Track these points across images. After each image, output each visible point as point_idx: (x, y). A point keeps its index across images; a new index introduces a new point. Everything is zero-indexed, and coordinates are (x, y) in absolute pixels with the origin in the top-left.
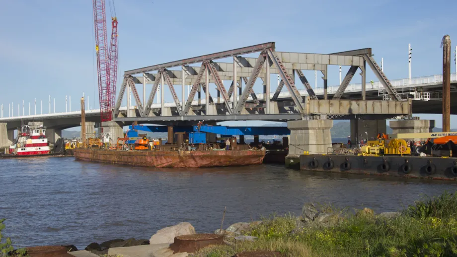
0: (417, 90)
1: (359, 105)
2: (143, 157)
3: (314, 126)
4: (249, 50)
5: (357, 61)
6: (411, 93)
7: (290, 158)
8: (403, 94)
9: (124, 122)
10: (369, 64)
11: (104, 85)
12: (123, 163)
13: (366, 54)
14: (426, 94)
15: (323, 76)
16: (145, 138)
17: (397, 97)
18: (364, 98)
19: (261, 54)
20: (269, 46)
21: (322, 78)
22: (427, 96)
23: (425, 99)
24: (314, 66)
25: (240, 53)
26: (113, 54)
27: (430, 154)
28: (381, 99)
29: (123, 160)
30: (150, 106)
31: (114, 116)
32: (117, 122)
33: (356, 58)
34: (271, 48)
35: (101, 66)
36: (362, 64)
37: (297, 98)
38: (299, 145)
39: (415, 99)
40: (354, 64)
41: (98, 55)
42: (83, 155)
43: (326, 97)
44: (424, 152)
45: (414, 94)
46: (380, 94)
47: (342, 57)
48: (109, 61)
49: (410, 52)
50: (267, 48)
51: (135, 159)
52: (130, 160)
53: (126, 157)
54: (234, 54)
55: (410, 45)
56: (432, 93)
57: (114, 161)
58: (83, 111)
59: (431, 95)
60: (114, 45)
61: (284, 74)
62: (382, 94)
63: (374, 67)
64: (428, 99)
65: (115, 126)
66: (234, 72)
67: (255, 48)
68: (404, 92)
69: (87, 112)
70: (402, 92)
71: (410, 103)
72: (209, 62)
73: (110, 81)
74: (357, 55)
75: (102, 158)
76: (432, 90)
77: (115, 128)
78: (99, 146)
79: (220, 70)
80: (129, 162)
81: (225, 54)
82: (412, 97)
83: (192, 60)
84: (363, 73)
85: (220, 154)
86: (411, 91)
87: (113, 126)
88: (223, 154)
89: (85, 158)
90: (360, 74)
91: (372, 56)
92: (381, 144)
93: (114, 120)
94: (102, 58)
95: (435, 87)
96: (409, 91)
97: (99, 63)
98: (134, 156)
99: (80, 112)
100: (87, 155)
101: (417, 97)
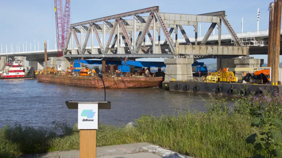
0: (256, 39)
1: (213, 49)
2: (89, 81)
3: (180, 62)
4: (143, 11)
5: (216, 19)
6: (251, 41)
7: (165, 83)
8: (247, 41)
9: (70, 58)
10: (224, 23)
11: (60, 33)
12: (74, 85)
13: (221, 14)
14: (262, 42)
15: (195, 29)
16: (87, 68)
17: (240, 44)
18: (220, 44)
19: (151, 14)
20: (155, 8)
22: (262, 43)
23: (260, 45)
24: (189, 22)
25: (138, 14)
26: (67, 13)
27: (249, 82)
28: (233, 45)
29: (74, 82)
30: (85, 47)
31: (64, 54)
32: (65, 57)
34: (156, 10)
35: (58, 21)
36: (219, 21)
37: (171, 43)
38: (171, 75)
39: (254, 45)
40: (214, 21)
41: (56, 14)
42: (44, 79)
43: (196, 44)
44: (245, 81)
45: (254, 42)
46: (232, 41)
47: (205, 17)
48: (64, 17)
49: (258, 14)
50: (154, 10)
51: (83, 82)
52: (79, 82)
53: (76, 81)
54: (134, 14)
55: (258, 9)
56: (266, 41)
57: (67, 83)
58: (46, 50)
59: (265, 42)
60: (67, 7)
61: (164, 27)
62: (234, 41)
63: (226, 23)
64: (262, 45)
65: (65, 60)
66: (134, 26)
67: (147, 10)
68: (247, 40)
69: (48, 51)
70: (246, 40)
71: (248, 48)
72: (120, 19)
73: (65, 31)
74: (216, 16)
75: (58, 80)
76: (266, 39)
77: (65, 62)
78: (55, 73)
79: (127, 24)
80: (78, 84)
81: (129, 14)
82: (252, 43)
83: (110, 18)
84: (220, 28)
85: (142, 80)
86: (252, 40)
87: (63, 60)
88: (143, 80)
90: (218, 28)
91: (226, 17)
92: (219, 75)
93: (64, 56)
94: (59, 16)
95: (266, 37)
96: (250, 40)
97: (57, 18)
98: (82, 80)
99: (43, 51)
100: (47, 79)
101: (256, 44)
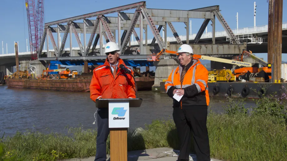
0: (253, 36)
1: (207, 47)
2: (75, 83)
3: (171, 64)
4: (128, 7)
5: (209, 15)
6: (249, 38)
7: (155, 87)
8: (243, 39)
9: (46, 62)
10: (218, 18)
11: (33, 32)
12: (55, 89)
13: (215, 9)
14: (260, 39)
15: (186, 26)
16: (68, 70)
17: (236, 42)
18: (214, 42)
19: (136, 11)
20: (142, 4)
21: (185, 28)
22: (261, 40)
23: (259, 42)
24: (179, 19)
25: (122, 10)
26: (40, 9)
27: (249, 80)
28: (228, 43)
29: (55, 86)
31: (38, 57)
32: (40, 61)
33: (208, 13)
34: (143, 6)
35: (30, 18)
36: (212, 17)
37: (161, 42)
38: (161, 77)
39: (252, 43)
40: (207, 17)
41: (28, 10)
42: (15, 83)
45: (251, 39)
46: (228, 39)
47: (199, 13)
48: (37, 14)
50: (140, 6)
51: (67, 85)
52: (62, 86)
53: (58, 84)
54: (118, 11)
55: (255, 3)
56: (264, 38)
57: (47, 87)
58: (17, 53)
59: (263, 40)
60: (40, 3)
61: (152, 25)
62: (229, 39)
63: (221, 19)
64: (261, 43)
65: (39, 64)
66: (118, 23)
67: (132, 6)
68: (244, 37)
69: (19, 54)
70: (242, 38)
71: (246, 46)
72: (103, 17)
73: (38, 29)
74: (209, 11)
75: (34, 85)
76: (264, 36)
77: (39, 66)
79: (109, 22)
80: (61, 88)
81: (112, 11)
82: (250, 41)
83: (90, 15)
84: (213, 25)
86: (249, 37)
87: (38, 64)
89: (18, 86)
90: (212, 25)
91: (220, 12)
92: (215, 73)
93: (39, 59)
94: (31, 12)
95: (264, 34)
96: (247, 37)
97: (29, 16)
98: (65, 83)
99: (14, 54)
100: (21, 84)
101: (253, 41)
